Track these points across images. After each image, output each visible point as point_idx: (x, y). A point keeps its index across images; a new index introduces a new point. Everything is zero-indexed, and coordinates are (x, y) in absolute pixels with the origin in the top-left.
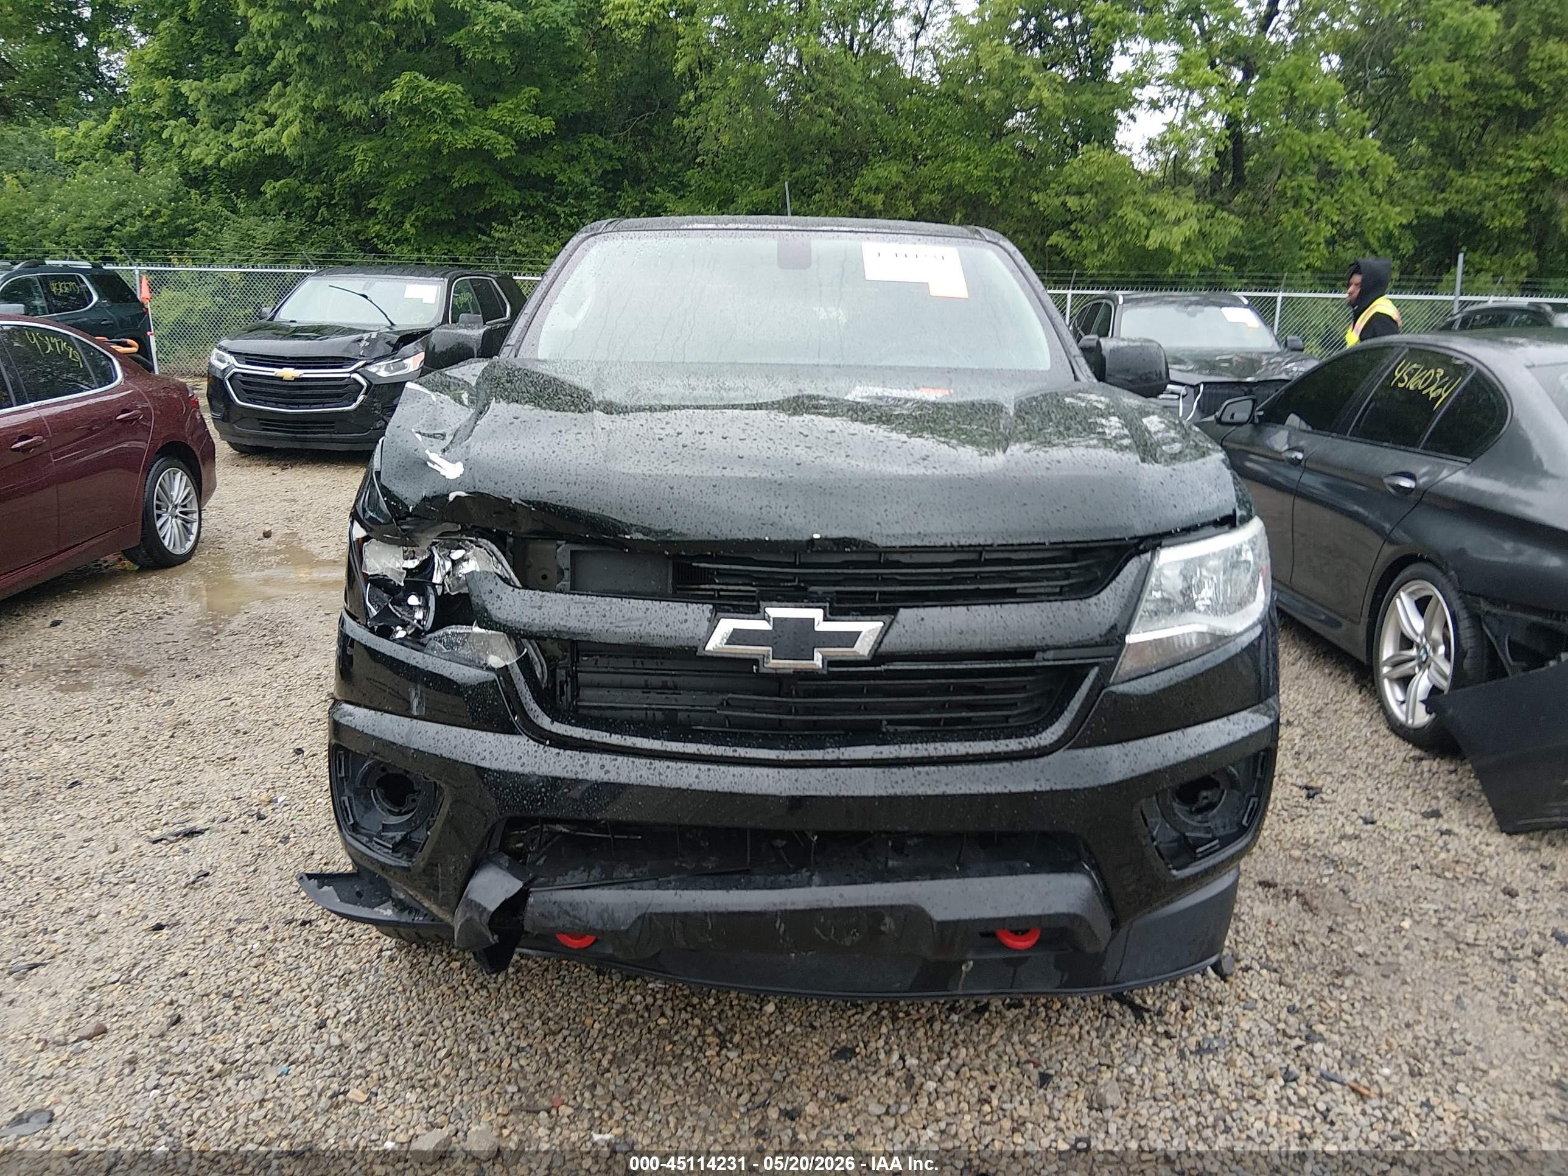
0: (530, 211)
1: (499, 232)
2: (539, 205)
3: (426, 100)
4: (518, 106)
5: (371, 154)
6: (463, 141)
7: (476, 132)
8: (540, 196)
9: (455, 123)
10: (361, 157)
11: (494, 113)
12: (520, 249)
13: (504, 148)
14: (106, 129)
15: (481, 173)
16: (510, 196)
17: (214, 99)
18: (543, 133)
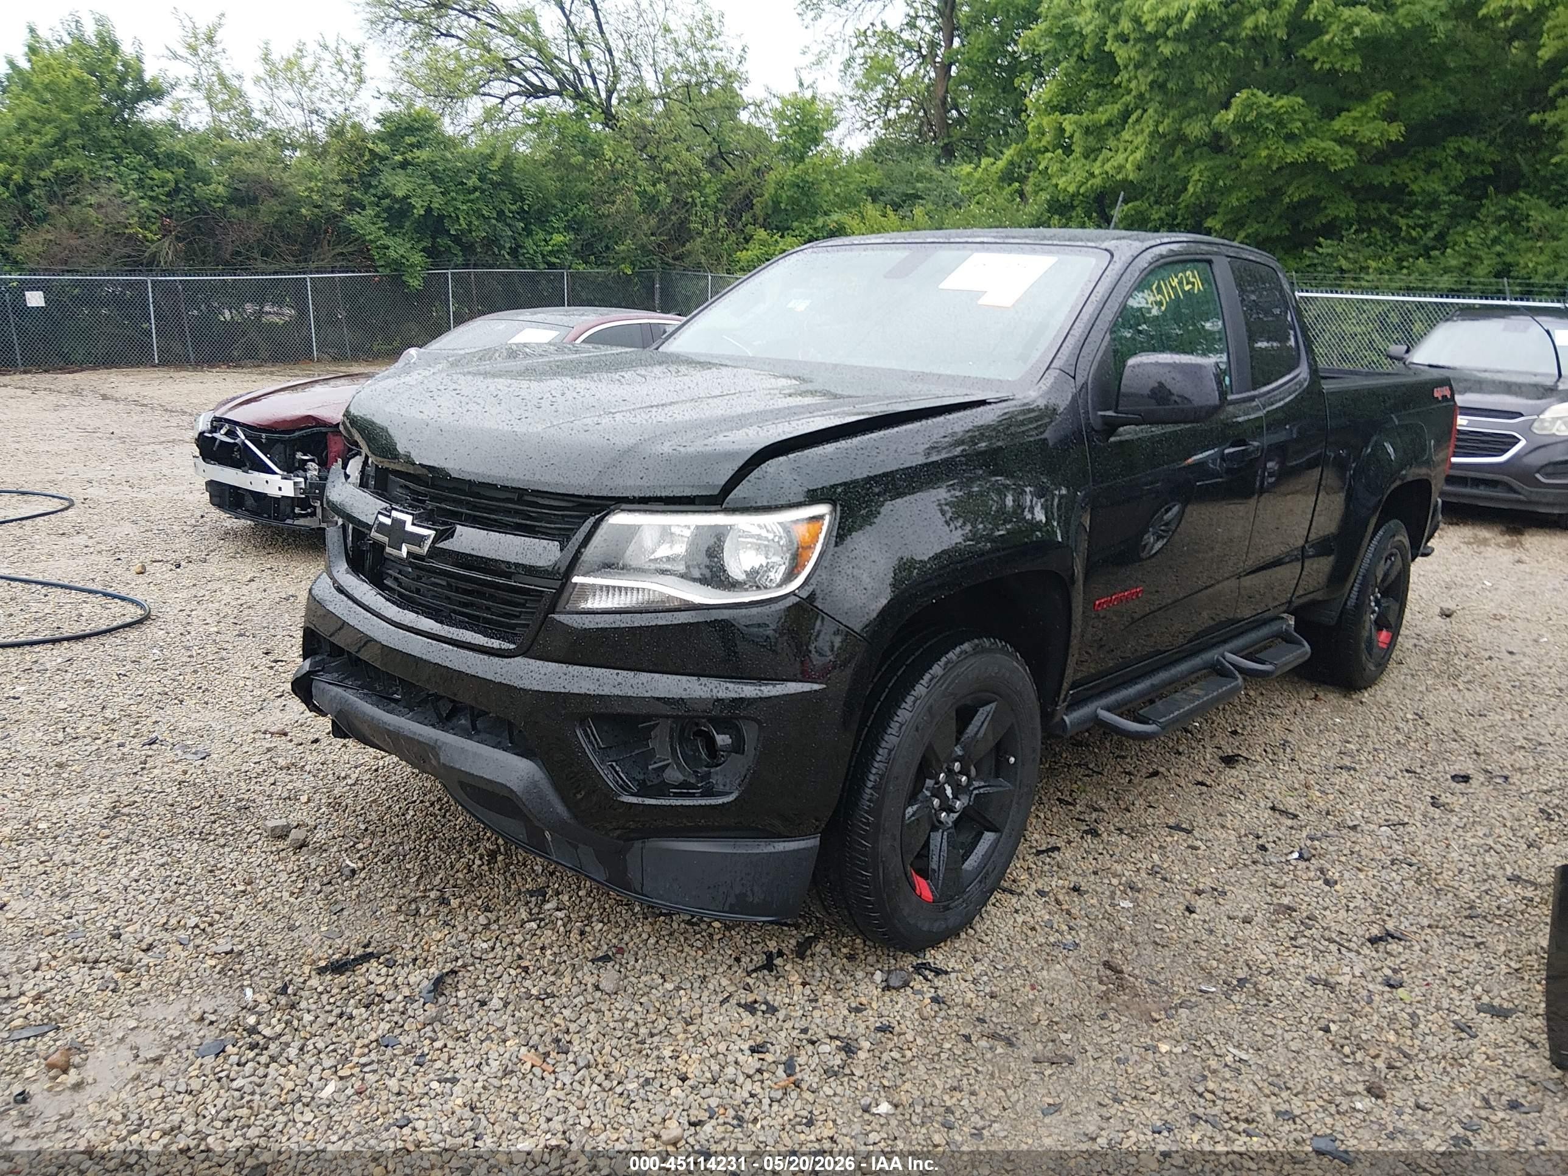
0: (1364, 223)
1: (1327, 247)
2: (1381, 217)
3: (1260, 115)
4: (1364, 114)
5: (1206, 174)
6: (1293, 154)
7: (1311, 145)
8: (1384, 208)
9: (1290, 137)
10: (1196, 177)
11: (1337, 124)
12: (1344, 264)
13: (1342, 158)
14: (1001, 164)
15: (1317, 187)
16: (1345, 209)
17: (1087, 131)
18: (1389, 142)
